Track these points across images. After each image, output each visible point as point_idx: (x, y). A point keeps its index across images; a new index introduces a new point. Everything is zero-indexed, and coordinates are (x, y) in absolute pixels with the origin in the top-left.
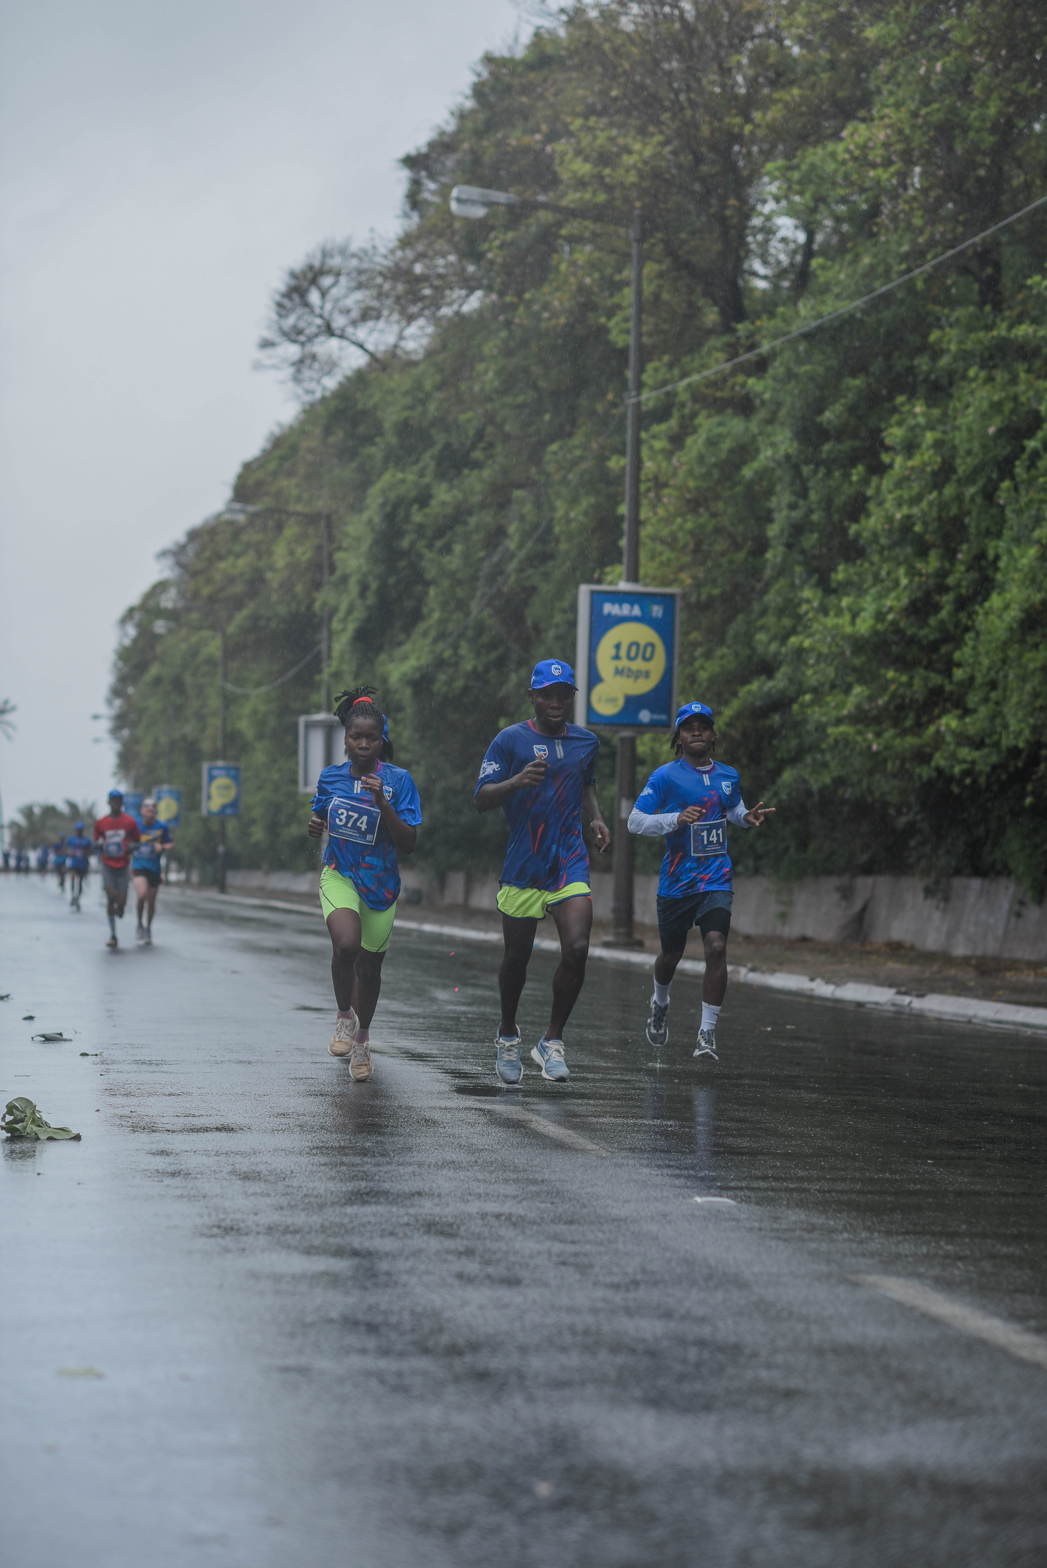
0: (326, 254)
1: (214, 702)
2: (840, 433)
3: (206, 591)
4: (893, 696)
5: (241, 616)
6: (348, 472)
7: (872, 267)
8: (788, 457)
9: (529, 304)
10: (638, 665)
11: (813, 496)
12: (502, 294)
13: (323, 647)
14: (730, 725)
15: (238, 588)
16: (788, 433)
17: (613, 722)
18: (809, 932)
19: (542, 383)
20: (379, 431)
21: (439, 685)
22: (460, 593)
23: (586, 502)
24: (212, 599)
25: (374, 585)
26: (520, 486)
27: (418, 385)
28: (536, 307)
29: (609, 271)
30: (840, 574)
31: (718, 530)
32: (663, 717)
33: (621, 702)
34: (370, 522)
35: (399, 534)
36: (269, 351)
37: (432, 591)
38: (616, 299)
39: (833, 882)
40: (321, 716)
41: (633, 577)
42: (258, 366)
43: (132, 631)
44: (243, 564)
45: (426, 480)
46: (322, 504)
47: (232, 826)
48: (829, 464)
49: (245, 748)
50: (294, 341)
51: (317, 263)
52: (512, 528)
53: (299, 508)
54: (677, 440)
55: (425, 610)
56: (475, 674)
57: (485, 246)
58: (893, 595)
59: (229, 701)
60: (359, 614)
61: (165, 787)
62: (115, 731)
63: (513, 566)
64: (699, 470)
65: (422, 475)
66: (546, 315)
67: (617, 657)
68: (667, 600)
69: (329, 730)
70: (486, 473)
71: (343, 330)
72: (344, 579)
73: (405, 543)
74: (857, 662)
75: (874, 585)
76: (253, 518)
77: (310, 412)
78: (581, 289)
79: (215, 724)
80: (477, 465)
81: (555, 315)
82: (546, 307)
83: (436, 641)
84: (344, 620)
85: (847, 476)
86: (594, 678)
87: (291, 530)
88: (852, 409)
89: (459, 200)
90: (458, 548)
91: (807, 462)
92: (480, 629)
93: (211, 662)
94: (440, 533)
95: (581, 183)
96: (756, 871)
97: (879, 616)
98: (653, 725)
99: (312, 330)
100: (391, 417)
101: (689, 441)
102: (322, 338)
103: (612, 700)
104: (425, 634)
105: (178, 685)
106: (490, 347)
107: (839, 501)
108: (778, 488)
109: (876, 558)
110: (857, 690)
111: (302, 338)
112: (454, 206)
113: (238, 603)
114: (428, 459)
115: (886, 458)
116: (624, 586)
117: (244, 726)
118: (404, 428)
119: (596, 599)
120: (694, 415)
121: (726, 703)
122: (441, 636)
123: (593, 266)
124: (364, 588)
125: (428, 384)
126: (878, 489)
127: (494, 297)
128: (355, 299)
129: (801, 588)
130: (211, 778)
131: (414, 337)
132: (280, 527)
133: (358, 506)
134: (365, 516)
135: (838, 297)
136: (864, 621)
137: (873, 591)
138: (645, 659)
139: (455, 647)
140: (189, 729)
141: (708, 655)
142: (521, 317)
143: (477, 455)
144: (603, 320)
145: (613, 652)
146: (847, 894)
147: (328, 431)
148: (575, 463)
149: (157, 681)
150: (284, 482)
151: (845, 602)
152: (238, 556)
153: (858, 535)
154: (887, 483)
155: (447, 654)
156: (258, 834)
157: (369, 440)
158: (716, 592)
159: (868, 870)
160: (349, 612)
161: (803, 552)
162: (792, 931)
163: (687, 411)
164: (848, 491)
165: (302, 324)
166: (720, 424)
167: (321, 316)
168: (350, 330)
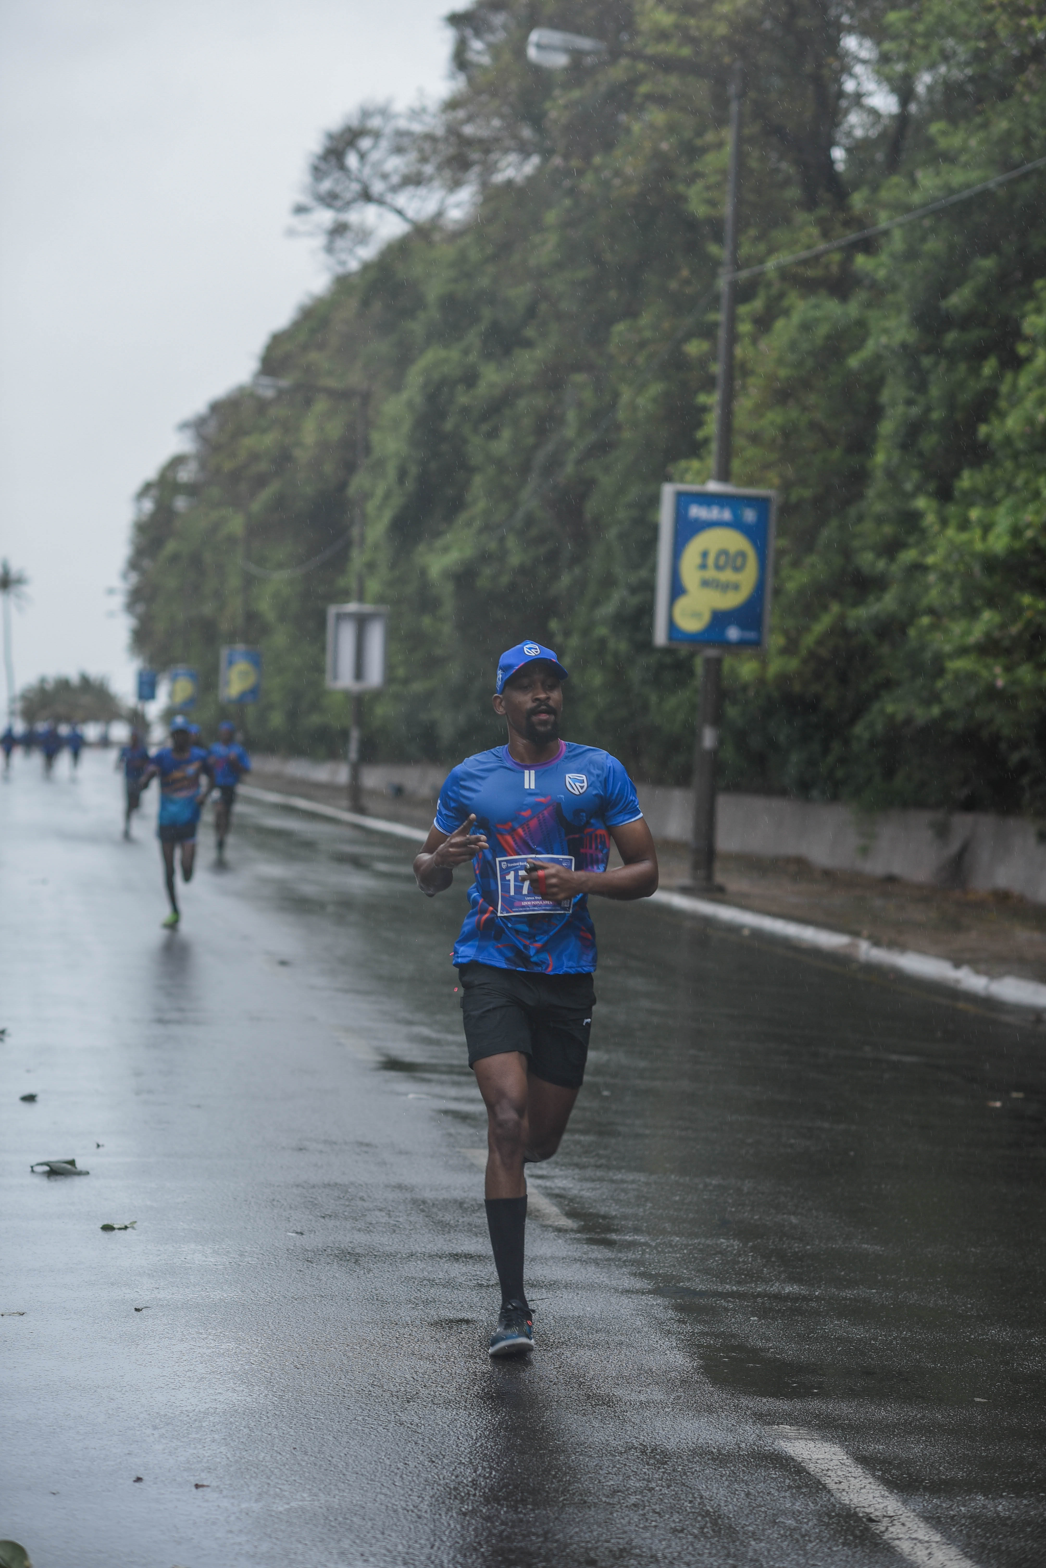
0: (365, 114)
1: (234, 581)
2: (966, 321)
3: (228, 466)
4: (1029, 623)
5: (266, 495)
6: (382, 347)
7: (1009, 133)
8: (904, 346)
9: (597, 170)
10: (728, 576)
11: (935, 392)
12: (566, 157)
13: (355, 532)
14: (820, 642)
15: (263, 466)
16: (905, 318)
17: (695, 640)
18: (897, 868)
19: (608, 257)
20: (420, 303)
21: (483, 582)
22: (507, 480)
23: (656, 388)
24: (236, 476)
25: (414, 470)
26: (577, 368)
27: (462, 258)
28: (606, 174)
29: (688, 134)
30: (966, 480)
31: (814, 426)
32: (751, 635)
33: (706, 618)
34: (410, 404)
35: (442, 415)
36: (304, 217)
37: (478, 480)
38: (698, 166)
39: (926, 817)
40: (352, 607)
41: (724, 476)
42: (291, 233)
43: (148, 505)
44: (268, 440)
45: (472, 358)
46: (356, 378)
47: (251, 711)
48: (951, 356)
49: (265, 630)
50: (329, 206)
51: (355, 123)
52: (571, 415)
53: (331, 383)
54: (763, 323)
55: (469, 497)
56: (523, 570)
57: (548, 105)
58: (1031, 507)
59: (249, 581)
60: (397, 501)
61: (181, 668)
62: (130, 607)
63: (573, 455)
64: (790, 357)
65: (466, 352)
66: (617, 182)
67: (703, 566)
68: (760, 504)
69: (362, 622)
70: (539, 353)
71: (381, 195)
72: (380, 464)
73: (449, 425)
74: (988, 583)
75: (1006, 495)
76: (281, 393)
77: (342, 283)
78: (657, 154)
79: (236, 605)
80: (528, 344)
81: (628, 181)
82: (617, 173)
83: (481, 531)
84: (380, 508)
85: (975, 371)
86: (677, 590)
87: (321, 405)
88: (982, 294)
89: (539, 46)
90: (506, 434)
91: (928, 351)
92: (530, 521)
93: (231, 540)
94: (485, 417)
95: (663, 35)
96: (835, 798)
97: (1016, 532)
98: (742, 644)
99: (348, 196)
100: (433, 291)
101: (780, 324)
102: (360, 205)
103: (696, 615)
104: (469, 524)
105: (196, 560)
106: (551, 217)
107: (965, 397)
108: (890, 380)
109: (1009, 464)
110: (987, 615)
111: (339, 203)
112: (532, 53)
113: (261, 481)
114: (473, 337)
115: (1023, 350)
116: (713, 486)
117: (265, 606)
118: (449, 302)
119: (683, 500)
120: (781, 296)
121: (815, 618)
122: (486, 528)
123: (672, 128)
124: (402, 474)
125: (474, 255)
126: (1014, 386)
127: (557, 161)
128: (395, 164)
129: (913, 495)
130: (231, 663)
131: (458, 205)
132: (308, 403)
133: (396, 386)
134: (405, 396)
135: (965, 166)
136: (998, 537)
137: (1008, 503)
138: (737, 569)
139: (502, 540)
140: (208, 609)
141: (796, 564)
142: (587, 183)
143: (530, 332)
144: (681, 188)
145: (698, 560)
146: (942, 831)
147: (366, 303)
148: (642, 345)
149: (175, 558)
150: (314, 356)
151: (974, 514)
152: (264, 431)
153: (989, 437)
154: (1024, 380)
155: (493, 546)
156: (277, 719)
157: (409, 313)
158: (807, 493)
159: (970, 805)
160: (387, 496)
161: (920, 454)
162: (876, 867)
163: (774, 290)
164: (975, 386)
165: (338, 189)
166: (816, 306)
167: (358, 180)
168: (389, 198)
